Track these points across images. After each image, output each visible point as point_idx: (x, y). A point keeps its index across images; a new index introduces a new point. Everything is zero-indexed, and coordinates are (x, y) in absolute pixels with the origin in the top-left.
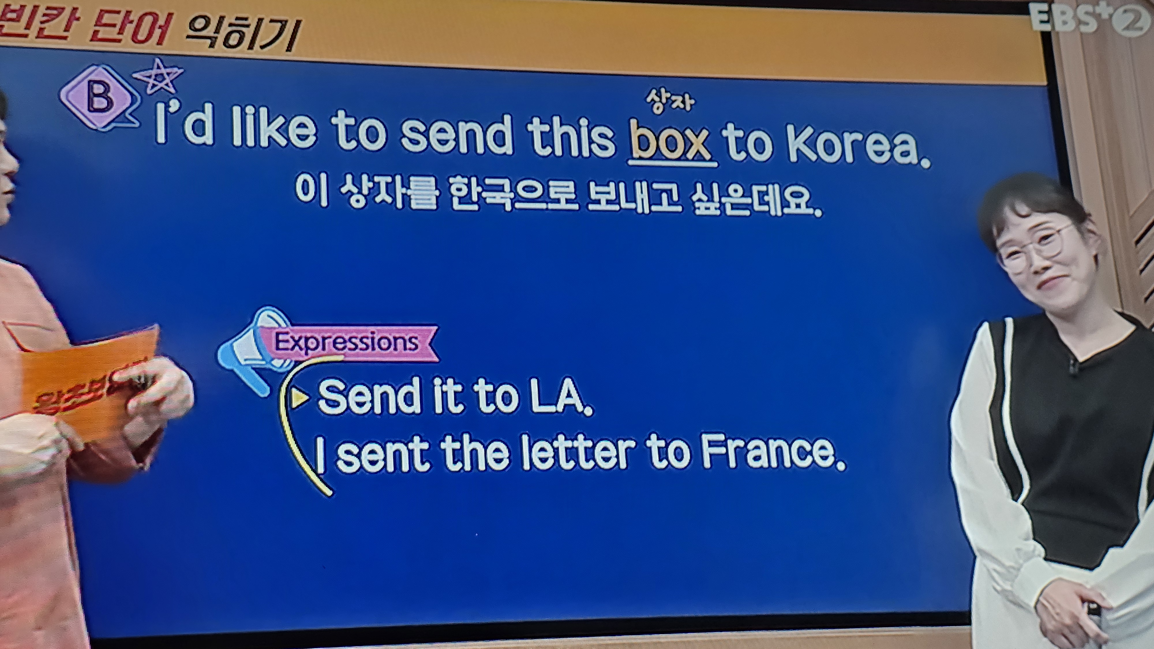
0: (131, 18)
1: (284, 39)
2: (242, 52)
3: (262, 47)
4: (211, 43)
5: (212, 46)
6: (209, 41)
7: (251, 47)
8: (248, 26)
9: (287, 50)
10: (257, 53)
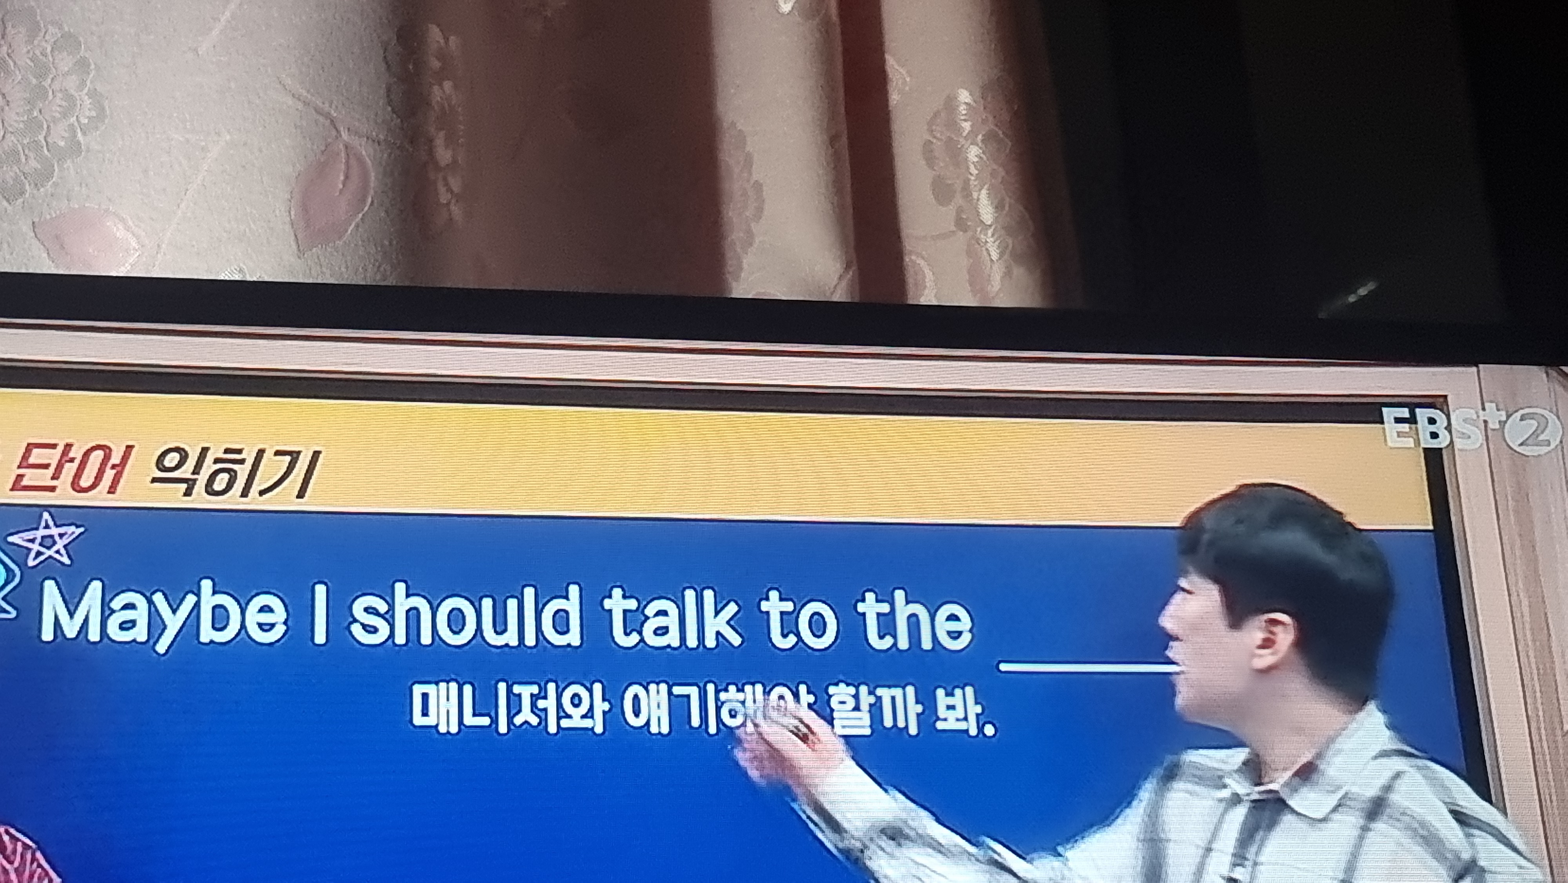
0: (71, 455)
1: (294, 481)
2: (233, 501)
3: (262, 493)
4: (187, 490)
5: (188, 493)
6: (184, 486)
7: (245, 494)
8: (242, 462)
9: (299, 497)
10: (254, 502)
